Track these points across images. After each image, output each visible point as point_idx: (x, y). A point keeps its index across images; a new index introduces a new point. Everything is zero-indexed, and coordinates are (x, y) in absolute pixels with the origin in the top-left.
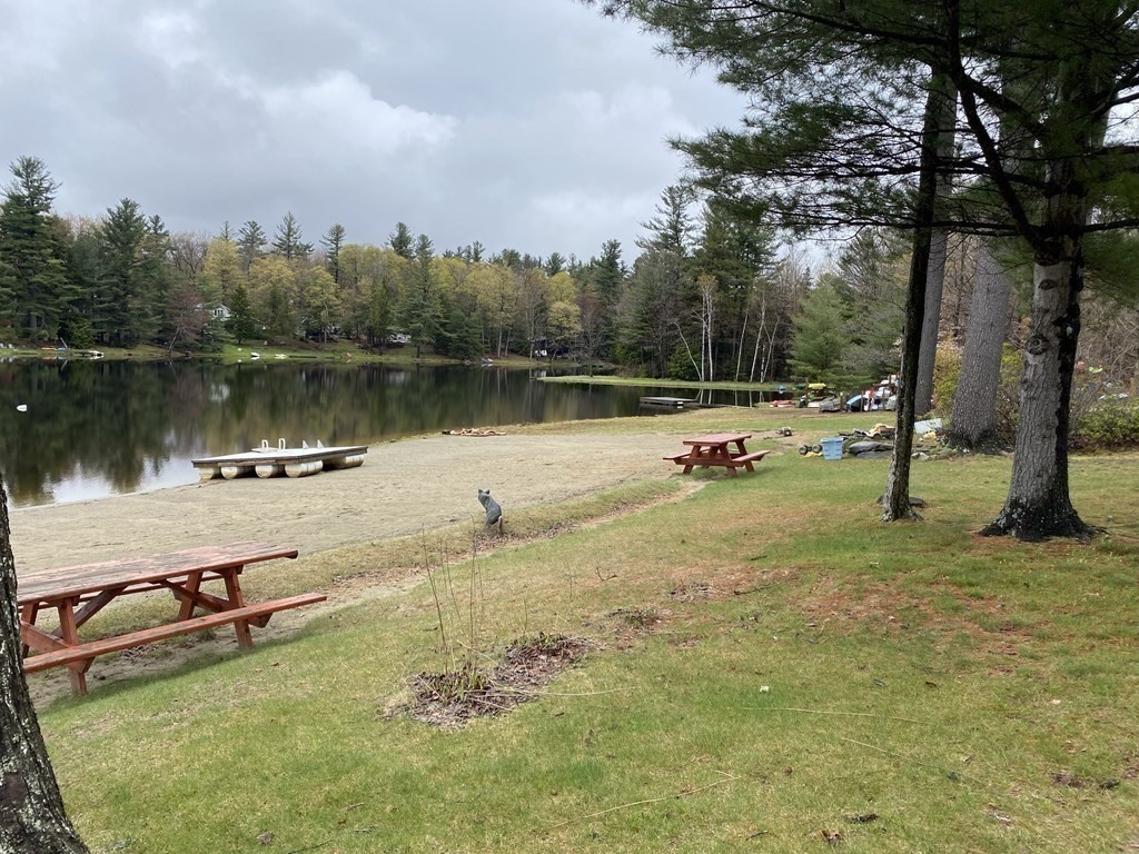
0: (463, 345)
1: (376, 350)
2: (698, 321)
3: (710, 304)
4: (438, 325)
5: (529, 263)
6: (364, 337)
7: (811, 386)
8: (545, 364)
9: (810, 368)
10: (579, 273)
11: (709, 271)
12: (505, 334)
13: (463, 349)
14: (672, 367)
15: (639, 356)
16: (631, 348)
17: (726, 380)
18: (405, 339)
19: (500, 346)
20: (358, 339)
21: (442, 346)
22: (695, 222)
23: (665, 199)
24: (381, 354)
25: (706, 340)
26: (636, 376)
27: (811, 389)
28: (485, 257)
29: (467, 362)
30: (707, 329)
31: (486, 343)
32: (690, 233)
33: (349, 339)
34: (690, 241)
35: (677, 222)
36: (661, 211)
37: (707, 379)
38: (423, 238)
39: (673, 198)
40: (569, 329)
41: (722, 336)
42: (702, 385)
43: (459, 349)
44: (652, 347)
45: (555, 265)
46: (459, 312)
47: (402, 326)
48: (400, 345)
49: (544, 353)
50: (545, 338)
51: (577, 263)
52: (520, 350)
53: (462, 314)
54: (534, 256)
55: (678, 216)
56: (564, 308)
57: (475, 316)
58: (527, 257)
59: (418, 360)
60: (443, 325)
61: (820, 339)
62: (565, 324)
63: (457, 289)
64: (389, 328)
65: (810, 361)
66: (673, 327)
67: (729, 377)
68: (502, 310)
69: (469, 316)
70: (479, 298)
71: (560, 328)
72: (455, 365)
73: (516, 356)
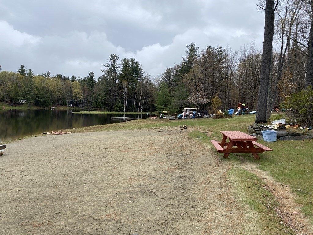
0: (44, 103)
1: (14, 105)
2: (123, 94)
3: (126, 89)
4: (36, 97)
5: (65, 78)
6: (9, 101)
7: (163, 112)
8: (72, 109)
9: (162, 107)
10: (81, 81)
11: (125, 79)
12: (59, 99)
13: (45, 104)
14: (115, 108)
15: (104, 105)
16: (102, 103)
17: (131, 111)
18: (24, 102)
19: (57, 103)
20: (7, 102)
21: (37, 103)
22: (119, 65)
23: (110, 58)
24: (16, 106)
25: (125, 100)
26: (104, 111)
27: (163, 113)
28: (51, 76)
29: (46, 108)
30: (125, 96)
31: (52, 102)
32: (118, 68)
33: (4, 102)
34: (118, 71)
35: (114, 65)
36: (109, 61)
37: (126, 111)
38: (30, 70)
39: (112, 58)
40: (80, 98)
41: (130, 99)
42: (124, 113)
43: (44, 104)
44: (109, 102)
45: (73, 79)
46: (43, 93)
47: (23, 97)
48: (23, 104)
49: (71, 105)
50: (71, 101)
51: (80, 78)
52: (64, 104)
53: (44, 93)
54: (67, 76)
55: (114, 63)
56: (77, 91)
57: (48, 94)
58: (64, 77)
59: (29, 108)
60: (38, 97)
61: (164, 98)
62: (78, 96)
63: (42, 86)
64: (18, 98)
65: (161, 105)
66: (115, 96)
67: (132, 111)
68: (57, 92)
69: (46, 94)
70: (50, 88)
71: (77, 97)
72: (42, 109)
73: (62, 106)
